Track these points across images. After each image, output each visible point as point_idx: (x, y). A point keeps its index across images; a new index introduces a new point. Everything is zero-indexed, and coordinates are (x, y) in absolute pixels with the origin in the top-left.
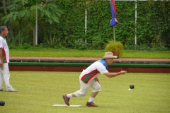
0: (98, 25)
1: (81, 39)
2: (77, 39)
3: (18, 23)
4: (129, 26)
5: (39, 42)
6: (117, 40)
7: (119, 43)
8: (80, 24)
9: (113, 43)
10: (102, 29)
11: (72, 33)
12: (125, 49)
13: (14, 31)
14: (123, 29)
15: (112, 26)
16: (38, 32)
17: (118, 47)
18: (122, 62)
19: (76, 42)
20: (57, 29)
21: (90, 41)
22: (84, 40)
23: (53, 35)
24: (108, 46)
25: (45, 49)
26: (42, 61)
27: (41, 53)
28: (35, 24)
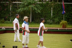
0: (57, 14)
1: (50, 20)
2: (48, 20)
3: (23, 13)
4: (70, 14)
5: (32, 21)
6: (65, 20)
7: (66, 22)
8: (49, 13)
9: (63, 22)
10: (59, 16)
11: (46, 17)
12: (68, 24)
13: (21, 16)
14: (68, 15)
15: (63, 14)
16: (32, 16)
17: (66, 23)
18: (67, 30)
19: (48, 21)
20: (40, 15)
21: (54, 21)
22: (51, 20)
23: (38, 18)
24: (61, 23)
25: (34, 24)
26: (33, 29)
27: (33, 25)
28: (30, 13)
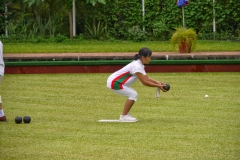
0: (160, 5)
1: (137, 27)
2: (131, 26)
3: (48, 6)
4: (205, 6)
5: (78, 32)
6: (188, 26)
7: (191, 31)
8: (135, 5)
9: (183, 31)
10: (167, 12)
11: (124, 18)
12: (200, 38)
13: (42, 17)
14: (196, 10)
15: (180, 7)
16: (76, 17)
17: (190, 36)
18: (195, 58)
19: (130, 31)
20: (103, 12)
21: (150, 29)
22: (141, 27)
23: (97, 22)
24: (175, 35)
25: (86, 41)
26: (82, 59)
27: (81, 47)
28: (72, 7)
